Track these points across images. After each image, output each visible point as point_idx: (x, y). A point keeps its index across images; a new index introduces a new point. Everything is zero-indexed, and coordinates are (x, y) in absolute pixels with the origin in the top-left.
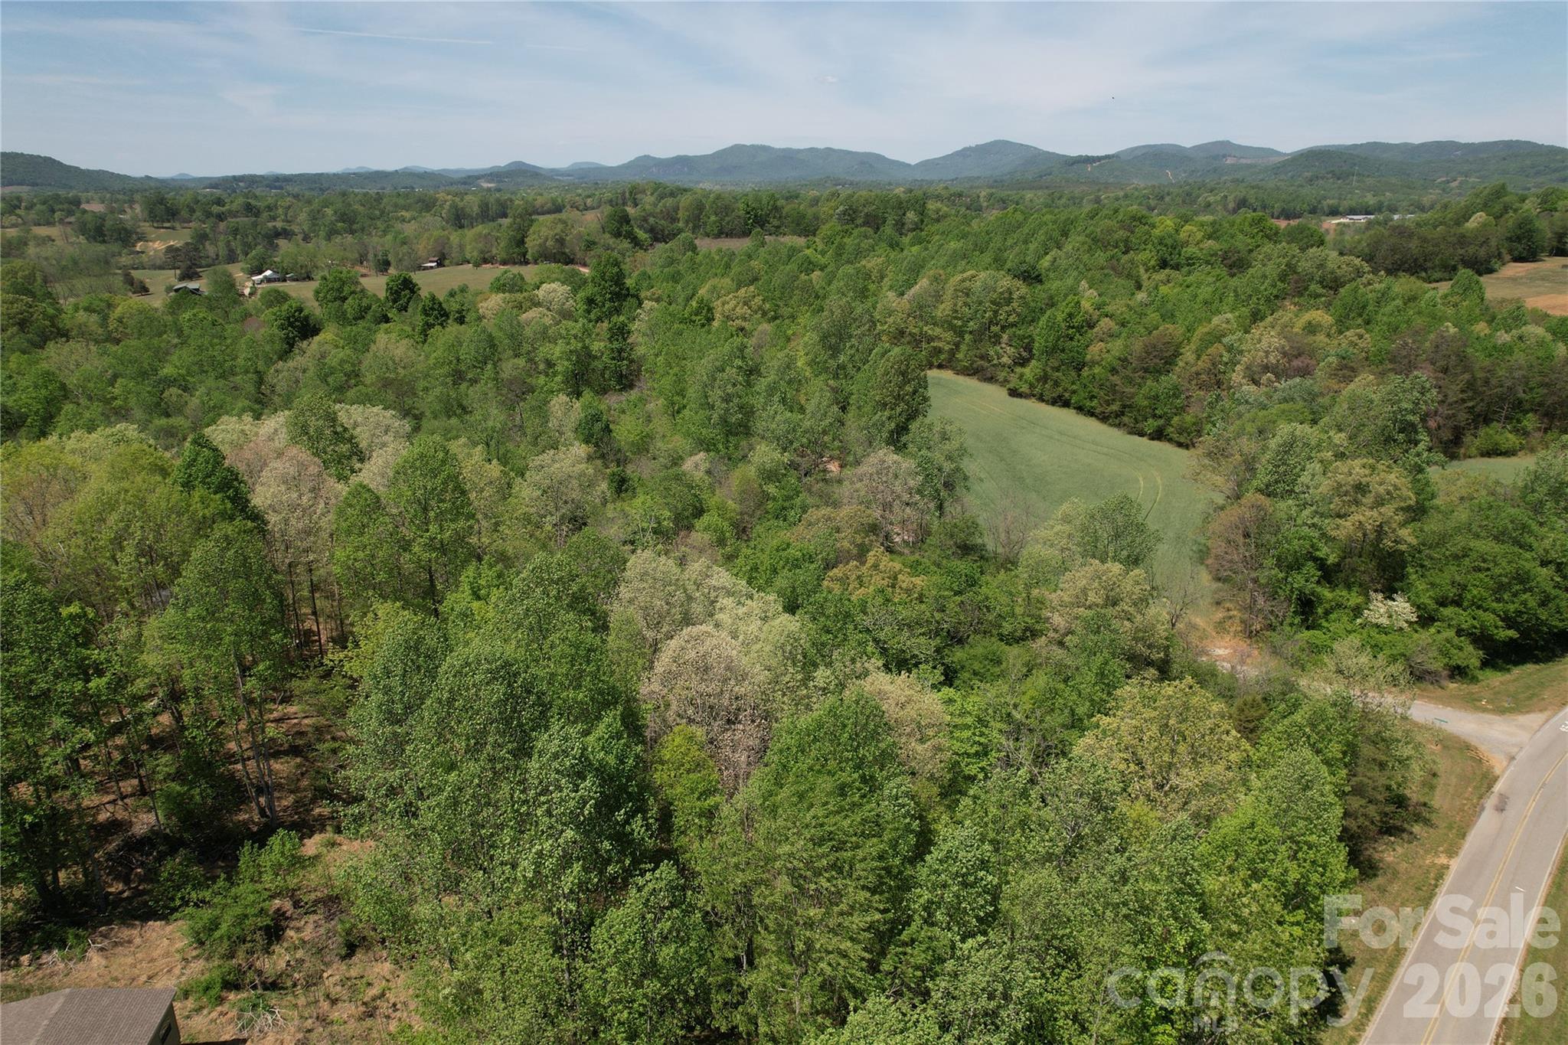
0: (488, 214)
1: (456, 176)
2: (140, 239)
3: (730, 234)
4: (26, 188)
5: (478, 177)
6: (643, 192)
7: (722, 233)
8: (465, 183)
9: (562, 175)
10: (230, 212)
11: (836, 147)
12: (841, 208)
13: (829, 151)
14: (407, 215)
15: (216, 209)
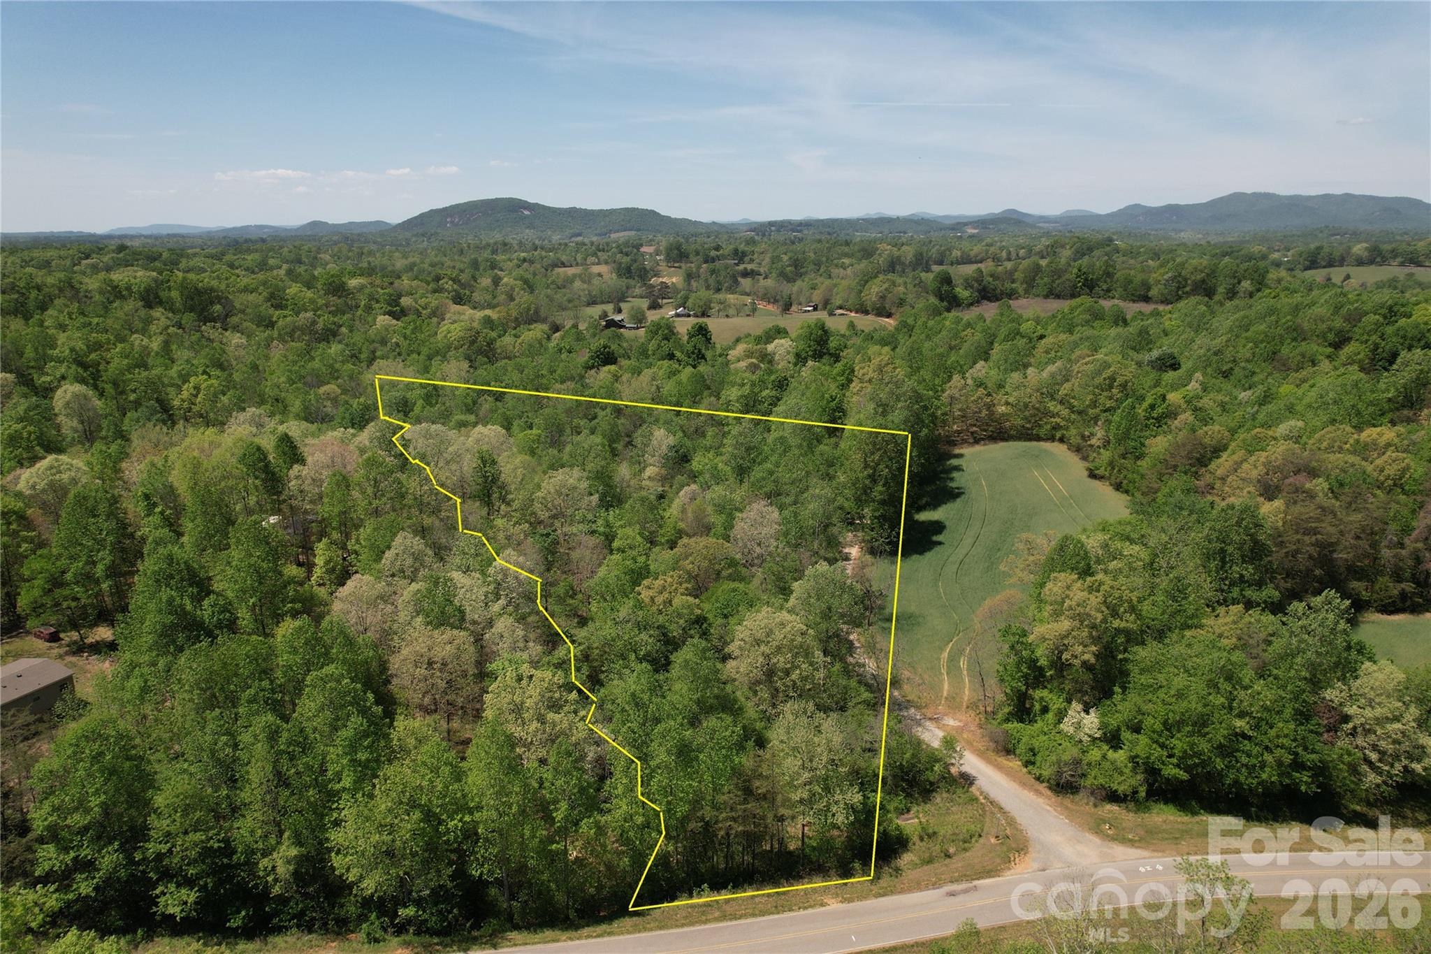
0: (921, 262)
1: (948, 222)
2: (655, 276)
3: (1058, 297)
4: (633, 233)
5: (966, 224)
6: (1063, 246)
7: (1052, 294)
8: (953, 229)
9: (1049, 222)
10: (722, 255)
11: (1357, 192)
12: (1170, 274)
13: (1348, 196)
14: (847, 261)
15: (713, 253)
